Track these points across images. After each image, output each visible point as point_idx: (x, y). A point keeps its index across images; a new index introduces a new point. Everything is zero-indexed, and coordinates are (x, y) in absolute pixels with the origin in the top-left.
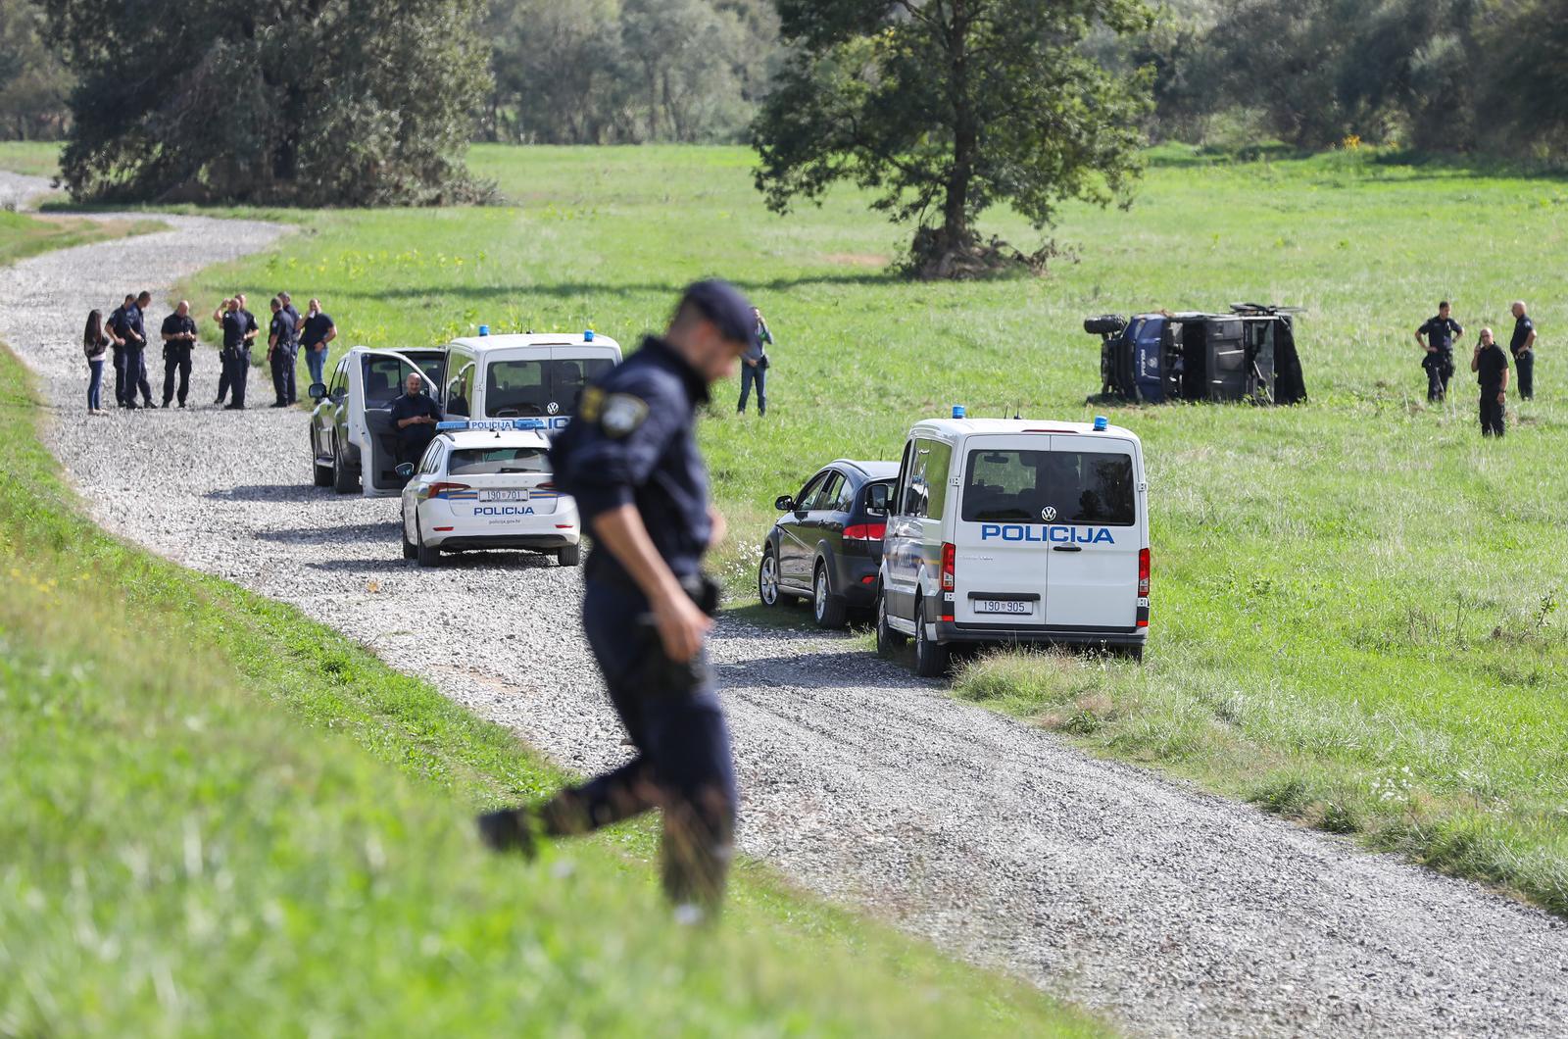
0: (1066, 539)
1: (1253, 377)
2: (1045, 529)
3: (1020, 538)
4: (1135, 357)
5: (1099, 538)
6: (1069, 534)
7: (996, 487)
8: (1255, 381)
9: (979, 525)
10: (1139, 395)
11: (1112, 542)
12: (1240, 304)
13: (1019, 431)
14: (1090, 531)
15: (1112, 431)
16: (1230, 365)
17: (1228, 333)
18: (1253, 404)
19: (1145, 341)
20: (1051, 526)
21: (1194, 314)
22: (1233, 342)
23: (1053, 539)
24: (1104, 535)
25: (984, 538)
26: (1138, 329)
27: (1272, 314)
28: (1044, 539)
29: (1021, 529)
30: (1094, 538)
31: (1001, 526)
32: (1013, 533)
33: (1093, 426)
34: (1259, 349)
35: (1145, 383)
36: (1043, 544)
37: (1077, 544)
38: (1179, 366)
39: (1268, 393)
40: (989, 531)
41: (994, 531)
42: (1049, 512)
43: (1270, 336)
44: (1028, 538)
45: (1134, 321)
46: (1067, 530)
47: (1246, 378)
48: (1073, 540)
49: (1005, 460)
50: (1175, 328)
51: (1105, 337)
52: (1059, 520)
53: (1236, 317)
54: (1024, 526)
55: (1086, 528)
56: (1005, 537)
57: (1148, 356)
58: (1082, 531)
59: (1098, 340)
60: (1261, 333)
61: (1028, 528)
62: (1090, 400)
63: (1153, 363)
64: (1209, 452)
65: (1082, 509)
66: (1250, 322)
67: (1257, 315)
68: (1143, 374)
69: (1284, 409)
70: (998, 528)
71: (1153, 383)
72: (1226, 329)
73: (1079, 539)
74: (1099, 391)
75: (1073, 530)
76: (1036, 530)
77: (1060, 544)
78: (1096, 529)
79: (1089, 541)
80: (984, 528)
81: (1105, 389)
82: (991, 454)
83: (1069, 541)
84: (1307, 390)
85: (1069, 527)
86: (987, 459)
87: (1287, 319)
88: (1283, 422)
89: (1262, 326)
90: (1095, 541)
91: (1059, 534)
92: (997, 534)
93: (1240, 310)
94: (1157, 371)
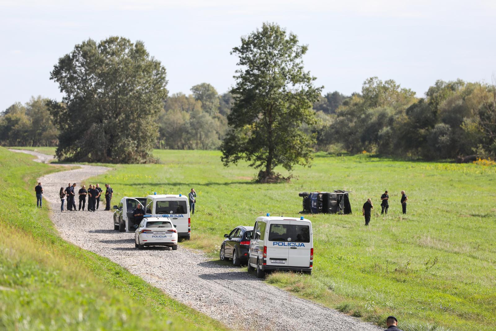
2: (288, 243)
4: (311, 202)
5: (301, 245)
6: (294, 245)
7: (277, 233)
8: (339, 209)
10: (312, 212)
11: (304, 246)
12: (336, 190)
13: (283, 220)
14: (299, 244)
15: (305, 220)
16: (334, 205)
17: (333, 197)
18: (339, 214)
19: (313, 199)
20: (290, 242)
21: (325, 192)
22: (334, 199)
23: (290, 246)
25: (274, 245)
26: (312, 196)
27: (344, 193)
28: (288, 246)
31: (278, 242)
32: (281, 244)
33: (300, 219)
34: (340, 201)
35: (313, 209)
37: (296, 247)
38: (321, 205)
39: (342, 212)
41: (276, 243)
42: (289, 239)
43: (343, 198)
44: (284, 245)
45: (311, 194)
47: (337, 208)
49: (279, 227)
50: (321, 196)
51: (304, 198)
52: (292, 241)
53: (335, 193)
54: (283, 242)
56: (279, 245)
57: (314, 202)
58: (297, 244)
59: (302, 198)
60: (341, 197)
62: (300, 212)
63: (315, 204)
64: (328, 226)
65: (297, 238)
66: (338, 195)
67: (340, 193)
68: (313, 207)
69: (346, 215)
71: (315, 209)
74: (302, 210)
76: (286, 243)
77: (292, 247)
78: (301, 243)
79: (299, 246)
80: (274, 243)
81: (304, 210)
82: (276, 225)
84: (352, 211)
85: (294, 243)
87: (347, 194)
88: (346, 219)
91: (292, 244)
93: (336, 192)
94: (316, 206)
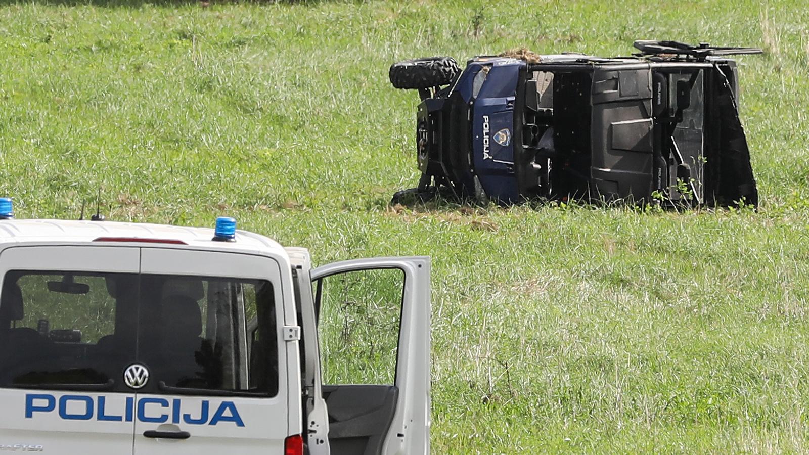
0: (164, 418)
1: (670, 162)
2: (129, 402)
3: (88, 416)
4: (474, 128)
5: (218, 417)
6: (169, 411)
7: (68, 332)
8: (673, 170)
9: (20, 395)
10: (480, 191)
11: (240, 424)
12: (651, 41)
13: (89, 239)
14: (205, 406)
15: (243, 241)
16: (629, 141)
17: (628, 89)
18: (667, 206)
19: (489, 101)
20: (140, 396)
21: (573, 57)
22: (636, 103)
23: (142, 418)
24: (227, 413)
25: (29, 415)
26: (479, 81)
27: (701, 58)
28: (129, 418)
29: (90, 401)
30: (211, 415)
31: (58, 395)
32: (76, 407)
33: (211, 233)
34: (679, 117)
35: (489, 172)
36: (125, 427)
37: (183, 426)
38: (546, 143)
39: (696, 187)
40: (36, 403)
41: (45, 403)
42: (136, 373)
43: (697, 94)
44: (101, 417)
45: (473, 69)
46: (165, 404)
47: (657, 164)
48: (176, 419)
49: (84, 289)
50: (543, 81)
51: (424, 94)
52: (153, 386)
53: (640, 63)
54: (95, 396)
55: (199, 400)
56: (63, 414)
57: (494, 129)
58: (191, 405)
59: (412, 97)
60: (684, 89)
61: (101, 401)
62: (398, 199)
63: (503, 137)
64: (552, 285)
65: (201, 369)
66: (666, 72)
67: (677, 60)
68: (486, 156)
69: (719, 215)
70: (52, 400)
71: (501, 172)
72: (623, 82)
73: (187, 418)
74: (415, 185)
75: (177, 404)
76: (115, 402)
77: (154, 427)
78: (215, 403)
79: (202, 421)
80: (29, 398)
81: (425, 179)
82: (60, 278)
83: (170, 420)
84: (760, 186)
85: (170, 399)
86: (53, 286)
87: (728, 70)
89: (685, 79)
90: (213, 422)
91: (154, 410)
92: (50, 408)
93: (648, 51)
94: (512, 150)
